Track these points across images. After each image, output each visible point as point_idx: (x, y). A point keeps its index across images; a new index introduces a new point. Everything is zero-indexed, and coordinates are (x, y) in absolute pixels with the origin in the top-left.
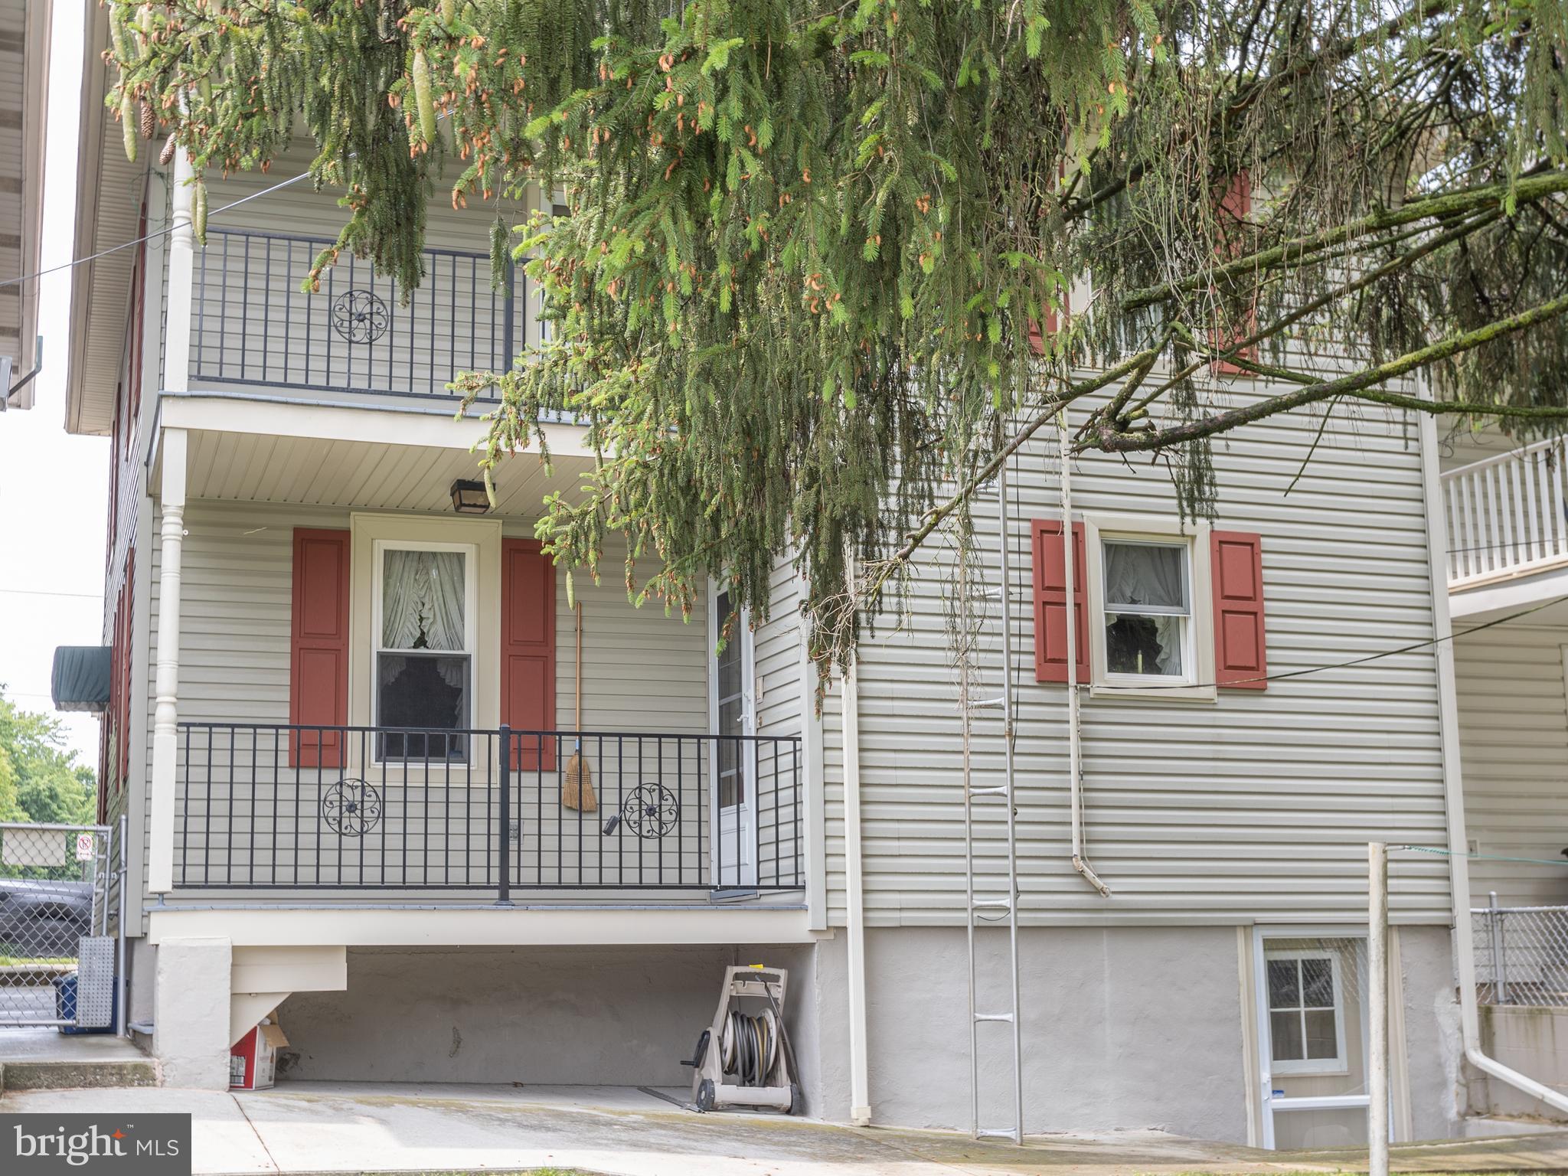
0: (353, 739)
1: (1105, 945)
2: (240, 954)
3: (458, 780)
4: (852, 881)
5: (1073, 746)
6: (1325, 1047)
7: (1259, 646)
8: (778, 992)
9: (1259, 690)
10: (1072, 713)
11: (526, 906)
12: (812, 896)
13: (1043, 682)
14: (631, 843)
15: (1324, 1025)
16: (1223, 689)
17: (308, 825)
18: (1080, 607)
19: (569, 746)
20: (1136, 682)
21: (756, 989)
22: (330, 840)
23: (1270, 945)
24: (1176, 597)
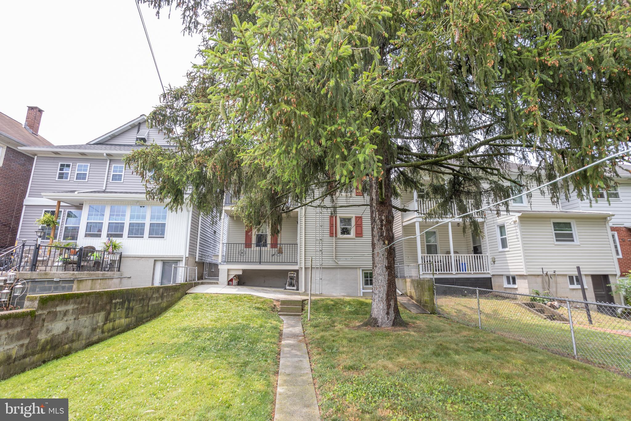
0: (253, 245)
1: (338, 270)
2: (229, 270)
3: (266, 249)
4: (303, 262)
5: (334, 244)
6: (371, 284)
7: (362, 231)
8: (295, 275)
9: (362, 237)
10: (334, 240)
11: (262, 264)
12: (299, 263)
13: (330, 236)
14: (276, 257)
15: (371, 280)
16: (356, 237)
17: (237, 255)
18: (336, 227)
19: (279, 245)
20: (346, 236)
21: (292, 275)
22: (240, 257)
23: (363, 270)
24: (350, 225)
